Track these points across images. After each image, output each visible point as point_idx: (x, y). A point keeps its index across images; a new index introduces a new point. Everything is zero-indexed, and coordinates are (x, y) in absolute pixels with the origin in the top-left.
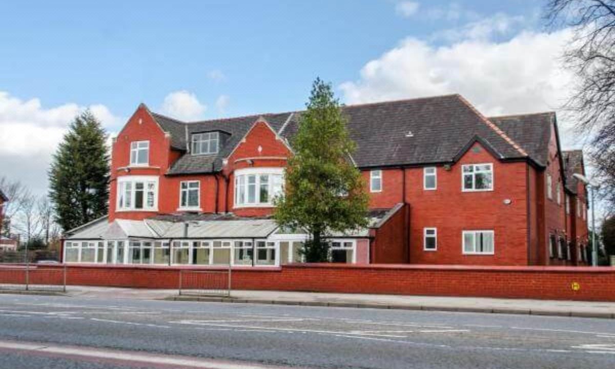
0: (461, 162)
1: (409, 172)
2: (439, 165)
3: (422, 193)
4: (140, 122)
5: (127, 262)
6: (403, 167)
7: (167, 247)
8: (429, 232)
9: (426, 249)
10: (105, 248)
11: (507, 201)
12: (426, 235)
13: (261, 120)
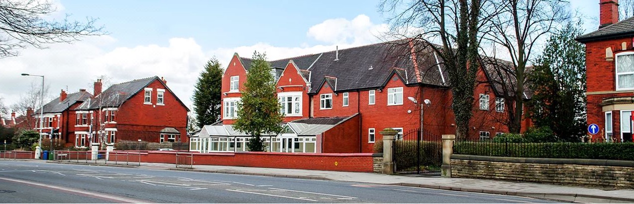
0: (387, 86)
1: (362, 93)
2: (376, 88)
3: (368, 107)
4: (235, 64)
5: (210, 150)
6: (358, 90)
7: (233, 141)
8: (372, 131)
9: (370, 142)
10: (201, 142)
11: (409, 111)
12: (370, 133)
13: (291, 62)
